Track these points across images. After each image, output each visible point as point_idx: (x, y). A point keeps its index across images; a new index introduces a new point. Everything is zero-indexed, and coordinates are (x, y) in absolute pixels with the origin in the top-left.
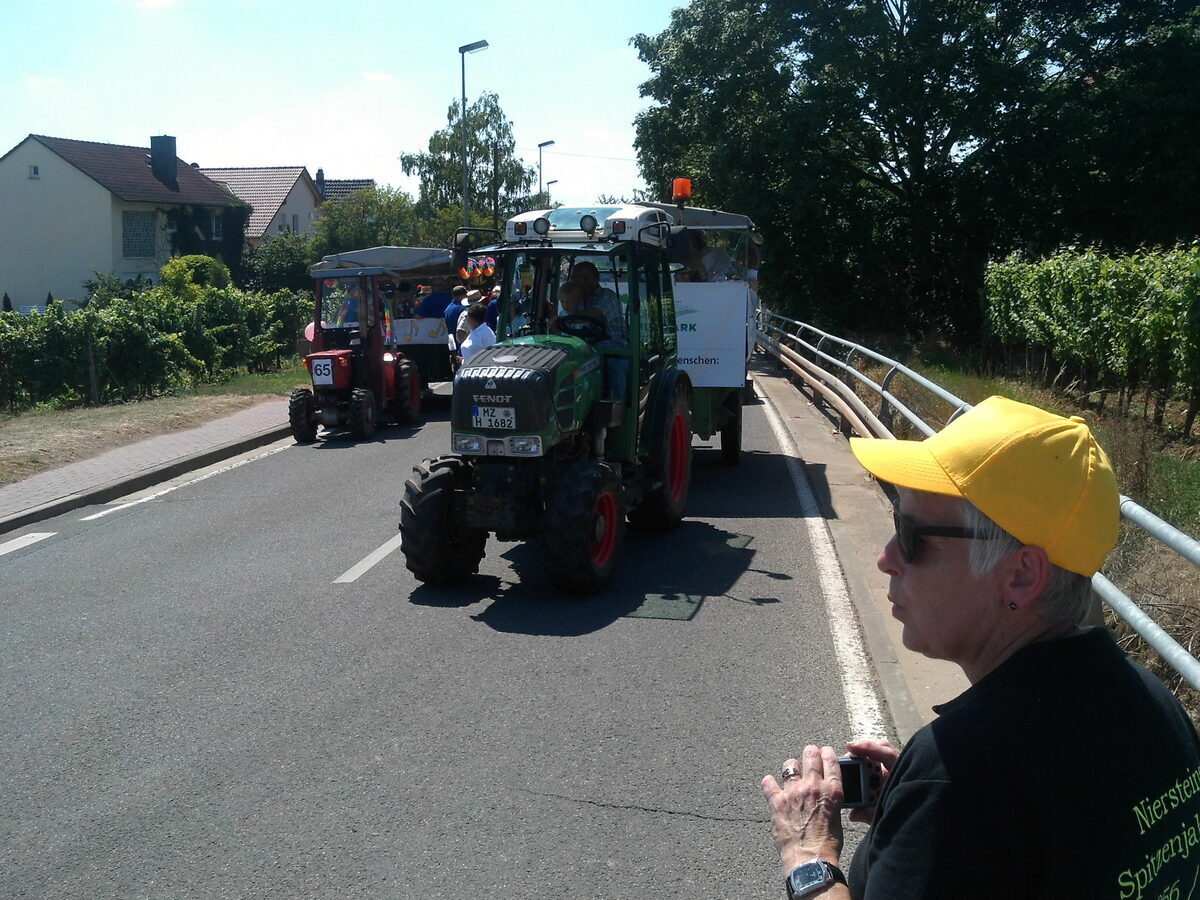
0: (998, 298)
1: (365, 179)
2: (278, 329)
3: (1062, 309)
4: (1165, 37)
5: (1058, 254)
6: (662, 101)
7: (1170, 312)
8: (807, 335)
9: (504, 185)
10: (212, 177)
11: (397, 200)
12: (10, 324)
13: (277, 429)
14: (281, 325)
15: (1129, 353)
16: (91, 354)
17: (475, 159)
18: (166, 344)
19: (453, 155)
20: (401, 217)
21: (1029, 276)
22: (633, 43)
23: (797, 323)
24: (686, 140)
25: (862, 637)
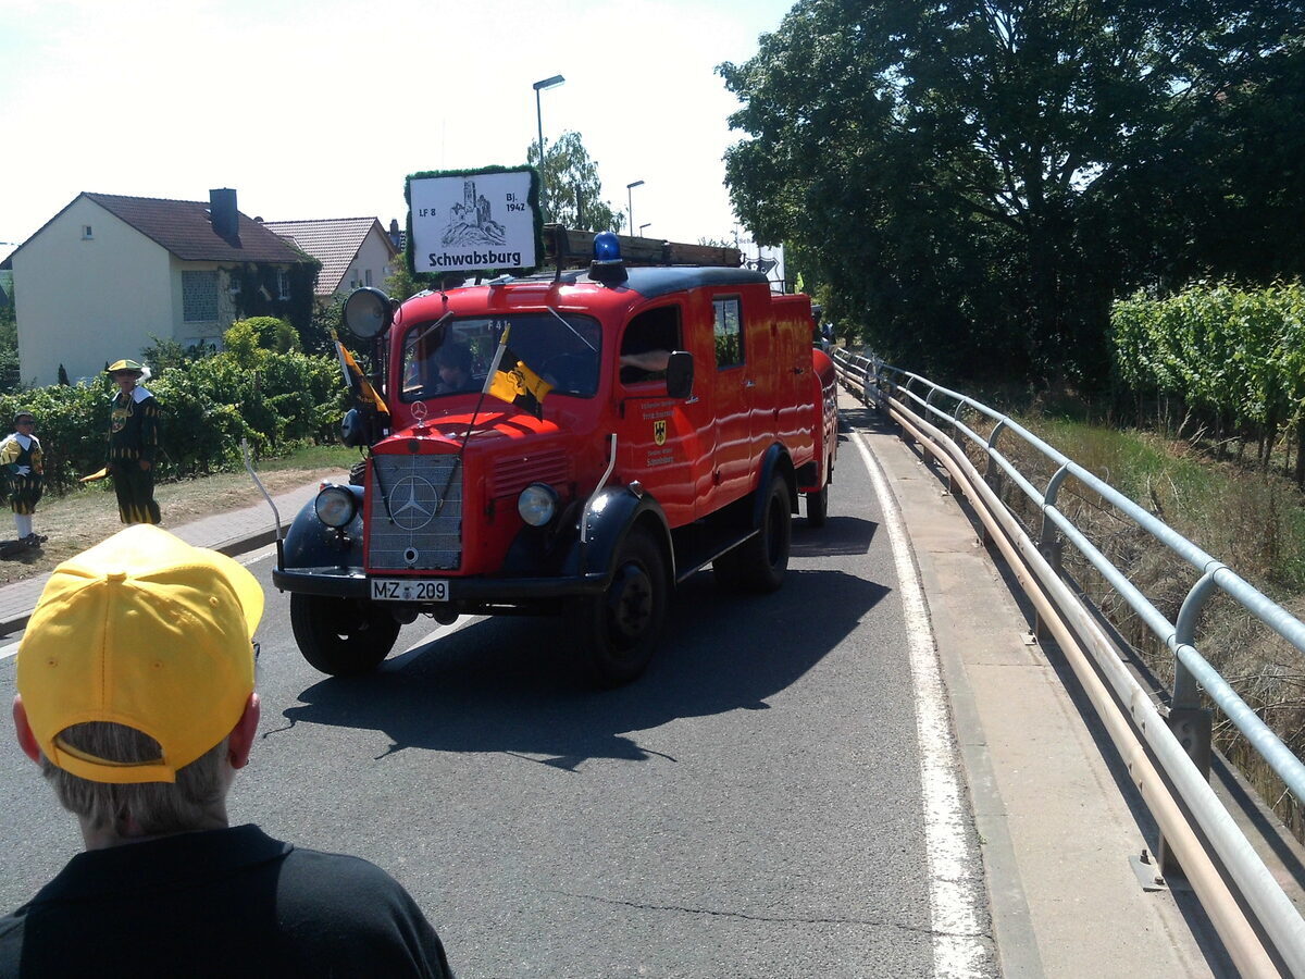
0: (1125, 340)
2: (346, 396)
3: (1193, 352)
4: (1300, 46)
5: (1188, 289)
6: (754, 134)
8: (920, 389)
10: (277, 230)
12: (57, 399)
15: (1267, 398)
17: (558, 204)
18: (222, 416)
21: (1157, 315)
22: (718, 72)
23: (907, 373)
24: (780, 175)
25: (949, 718)
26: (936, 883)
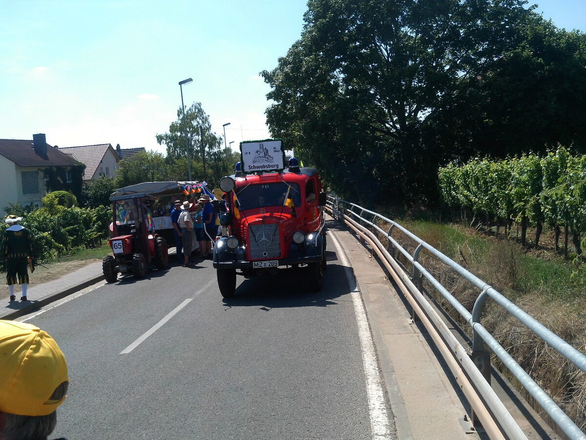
0: (445, 185)
1: (140, 147)
2: (99, 225)
3: (474, 189)
4: (510, 56)
5: (471, 162)
6: (278, 101)
7: (523, 187)
8: (357, 211)
9: (208, 146)
10: (65, 152)
11: (156, 157)
13: (98, 276)
14: (101, 224)
15: (507, 208)
17: (192, 134)
18: (43, 238)
19: (181, 133)
20: (159, 165)
21: (458, 173)
22: (261, 75)
23: (351, 204)
24: (292, 119)
25: (378, 360)
26: (375, 436)
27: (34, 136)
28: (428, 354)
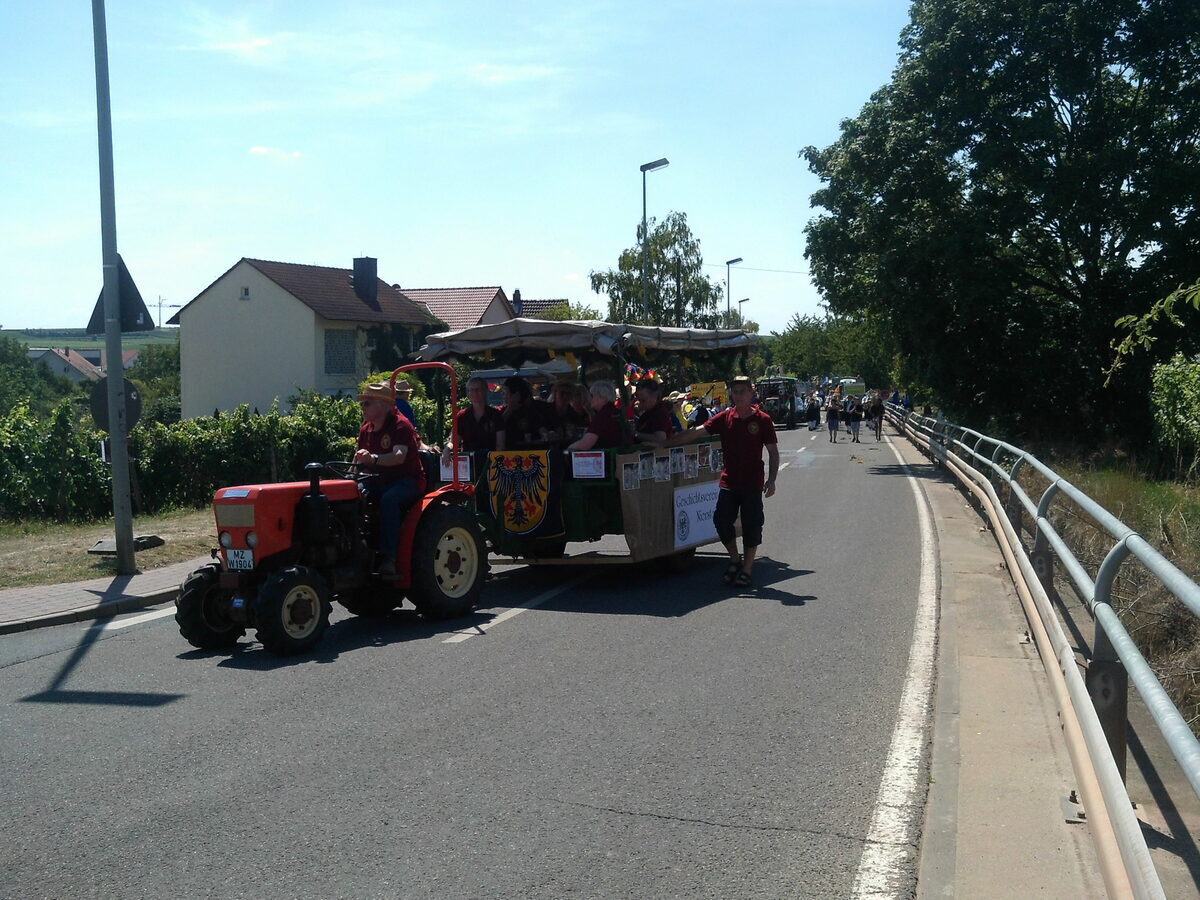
0: (1165, 400)
6: (833, 211)
8: (971, 440)
9: (691, 301)
10: (412, 297)
12: (203, 427)
16: (273, 454)
17: (662, 276)
18: (345, 448)
19: (641, 273)
21: (1191, 375)
22: (803, 156)
23: (962, 428)
24: (857, 247)
25: (932, 693)
26: (881, 807)
27: (356, 261)
28: (1039, 692)
